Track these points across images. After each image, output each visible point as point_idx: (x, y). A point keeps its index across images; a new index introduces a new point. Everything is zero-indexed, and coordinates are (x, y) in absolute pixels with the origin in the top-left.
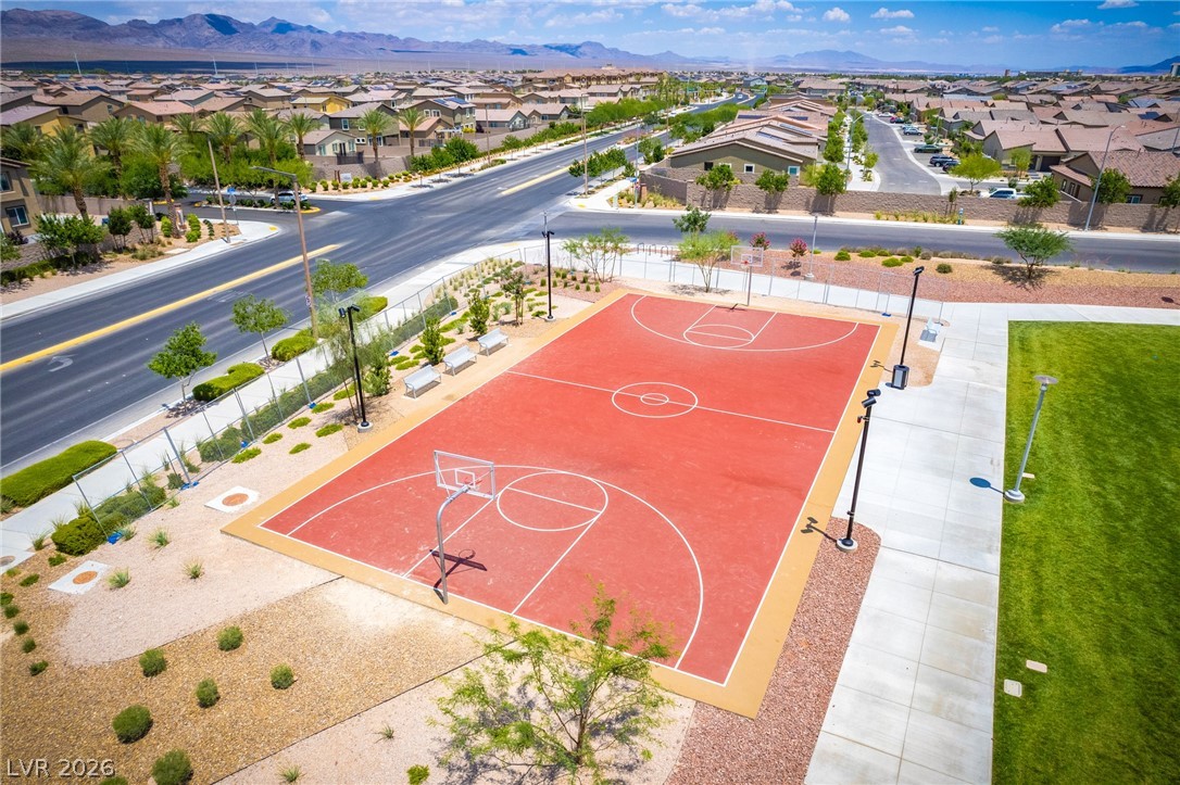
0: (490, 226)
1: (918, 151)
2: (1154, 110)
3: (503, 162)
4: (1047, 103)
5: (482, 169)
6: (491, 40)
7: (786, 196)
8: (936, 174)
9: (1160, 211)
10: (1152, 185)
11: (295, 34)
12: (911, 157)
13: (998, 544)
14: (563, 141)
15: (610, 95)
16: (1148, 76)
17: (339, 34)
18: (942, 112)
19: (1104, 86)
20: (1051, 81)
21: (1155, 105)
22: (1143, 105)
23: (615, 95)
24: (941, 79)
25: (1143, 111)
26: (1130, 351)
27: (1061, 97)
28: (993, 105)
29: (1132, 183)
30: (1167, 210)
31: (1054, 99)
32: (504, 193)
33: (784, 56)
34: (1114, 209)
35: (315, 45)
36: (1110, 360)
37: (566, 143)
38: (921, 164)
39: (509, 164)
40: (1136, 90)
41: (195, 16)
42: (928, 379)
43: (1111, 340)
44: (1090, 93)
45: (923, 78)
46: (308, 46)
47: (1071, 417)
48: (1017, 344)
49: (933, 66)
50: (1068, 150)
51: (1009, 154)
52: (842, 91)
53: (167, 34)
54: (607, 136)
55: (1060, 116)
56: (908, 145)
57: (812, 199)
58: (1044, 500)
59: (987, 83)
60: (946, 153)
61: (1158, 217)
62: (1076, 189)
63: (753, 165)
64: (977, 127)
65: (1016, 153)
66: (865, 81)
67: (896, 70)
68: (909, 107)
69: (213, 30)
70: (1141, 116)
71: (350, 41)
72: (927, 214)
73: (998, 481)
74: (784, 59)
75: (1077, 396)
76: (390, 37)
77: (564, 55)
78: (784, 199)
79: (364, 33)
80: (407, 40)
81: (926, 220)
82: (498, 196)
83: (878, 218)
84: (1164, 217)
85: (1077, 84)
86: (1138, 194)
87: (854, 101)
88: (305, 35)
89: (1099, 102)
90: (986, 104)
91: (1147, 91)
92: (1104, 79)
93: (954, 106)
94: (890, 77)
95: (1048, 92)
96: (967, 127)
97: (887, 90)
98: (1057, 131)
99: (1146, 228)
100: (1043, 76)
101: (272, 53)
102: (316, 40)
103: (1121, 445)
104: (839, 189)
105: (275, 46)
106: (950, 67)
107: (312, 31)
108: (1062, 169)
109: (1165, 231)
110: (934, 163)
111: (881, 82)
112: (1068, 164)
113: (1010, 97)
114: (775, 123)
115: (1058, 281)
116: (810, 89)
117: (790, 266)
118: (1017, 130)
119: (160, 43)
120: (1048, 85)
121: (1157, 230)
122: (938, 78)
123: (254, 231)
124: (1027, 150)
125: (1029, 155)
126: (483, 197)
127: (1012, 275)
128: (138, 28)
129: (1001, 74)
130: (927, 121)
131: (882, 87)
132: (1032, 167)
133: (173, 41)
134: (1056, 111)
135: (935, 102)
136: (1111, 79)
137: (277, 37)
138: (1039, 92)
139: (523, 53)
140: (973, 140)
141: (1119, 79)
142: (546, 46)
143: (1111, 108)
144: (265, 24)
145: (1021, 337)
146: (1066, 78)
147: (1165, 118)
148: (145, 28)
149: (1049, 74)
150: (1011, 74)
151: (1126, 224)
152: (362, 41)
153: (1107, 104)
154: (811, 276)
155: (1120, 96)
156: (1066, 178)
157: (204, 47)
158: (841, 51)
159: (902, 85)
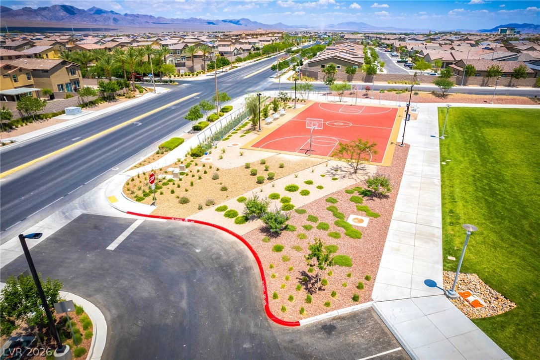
0: (249, 87)
1: (398, 62)
2: (488, 46)
3: (237, 67)
4: (447, 44)
5: (230, 69)
6: (198, 18)
7: (355, 76)
8: (408, 70)
9: (486, 79)
10: (484, 70)
11: (105, 15)
12: (396, 64)
13: (439, 145)
14: (255, 60)
15: (267, 41)
16: (489, 33)
17: (126, 15)
18: (406, 47)
19: (470, 38)
20: (449, 35)
21: (489, 45)
22: (484, 44)
23: (269, 41)
24: (403, 34)
25: (484, 47)
26: (473, 112)
27: (452, 42)
28: (426, 44)
29: (477, 70)
30: (489, 79)
31: (450, 42)
32: (246, 77)
33: (333, 25)
34: (471, 79)
35: (115, 20)
36: (467, 114)
37: (257, 60)
38: (401, 66)
39: (238, 68)
40: (482, 39)
41: (56, 6)
42: (416, 119)
43: (468, 110)
44: (464, 40)
45: (395, 34)
46: (112, 20)
47: (456, 125)
48: (440, 112)
49: (399, 29)
50: (455, 60)
51: (434, 62)
52: (363, 39)
53: (42, 14)
54: (271, 58)
55: (452, 48)
56: (394, 60)
57: (365, 77)
58: (449, 139)
59: (422, 36)
60: (409, 62)
61: (486, 81)
62: (458, 72)
63: (340, 66)
64: (421, 53)
65: (436, 61)
66: (371, 35)
67: (382, 31)
68: (392, 45)
69: (65, 13)
70: (483, 49)
71: (132, 18)
72: (407, 82)
73: (438, 136)
74: (332, 26)
75: (458, 121)
76: (151, 16)
77: (232, 25)
78: (354, 77)
79: (138, 14)
80: (159, 18)
81: (406, 83)
82: (244, 78)
83: (389, 83)
84: (487, 82)
85: (459, 36)
86: (479, 73)
87: (368, 44)
88: (110, 15)
89: (467, 43)
90: (423, 44)
91: (487, 39)
92: (471, 35)
93: (410, 45)
94: (381, 34)
95: (447, 40)
96: (417, 53)
97: (381, 39)
98: (451, 53)
99: (482, 85)
100: (445, 33)
101: (95, 24)
102: (116, 17)
103: (468, 129)
104: (375, 73)
105: (96, 20)
106: (405, 29)
107: (113, 13)
108: (453, 66)
109: (488, 86)
110: (405, 66)
111: (378, 36)
112: (455, 64)
113: (432, 42)
114: (343, 51)
115: (452, 97)
116: (349, 39)
117: (365, 95)
118: (436, 53)
119: (39, 19)
120: (448, 37)
121: (485, 86)
122: (401, 34)
123: (162, 90)
124: (440, 60)
125: (441, 62)
126: (239, 79)
127: (438, 96)
128: (28, 11)
129: (428, 33)
130: (400, 51)
131: (379, 38)
132: (442, 67)
133: (46, 18)
134: (451, 47)
135: (403, 44)
136: (473, 35)
137: (96, 16)
138: (444, 40)
139: (212, 23)
140: (420, 57)
141: (477, 35)
142: (223, 21)
143: (472, 45)
144: (90, 10)
145: (441, 111)
146: (455, 35)
147: (492, 49)
148: (31, 11)
149: (448, 32)
150: (432, 33)
151: (476, 84)
152: (137, 18)
153: (470, 44)
154: (373, 97)
155: (476, 41)
156: (455, 69)
157: (61, 20)
158: (357, 22)
159: (388, 37)
